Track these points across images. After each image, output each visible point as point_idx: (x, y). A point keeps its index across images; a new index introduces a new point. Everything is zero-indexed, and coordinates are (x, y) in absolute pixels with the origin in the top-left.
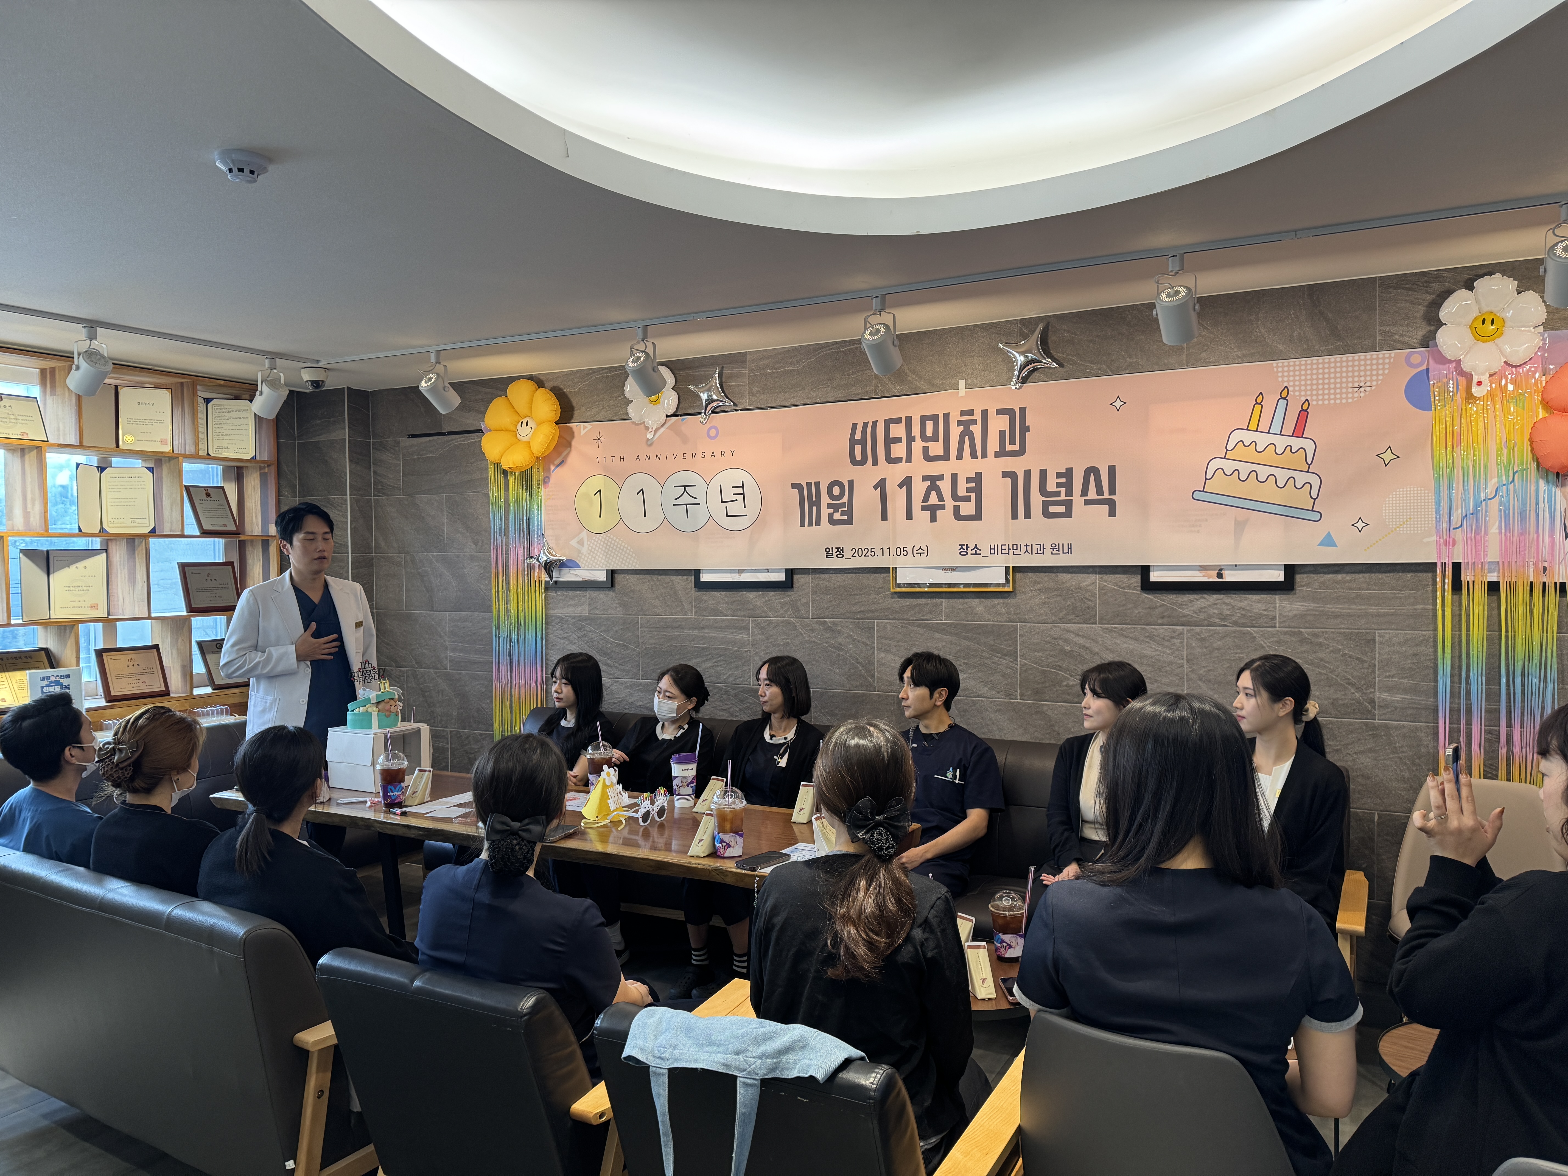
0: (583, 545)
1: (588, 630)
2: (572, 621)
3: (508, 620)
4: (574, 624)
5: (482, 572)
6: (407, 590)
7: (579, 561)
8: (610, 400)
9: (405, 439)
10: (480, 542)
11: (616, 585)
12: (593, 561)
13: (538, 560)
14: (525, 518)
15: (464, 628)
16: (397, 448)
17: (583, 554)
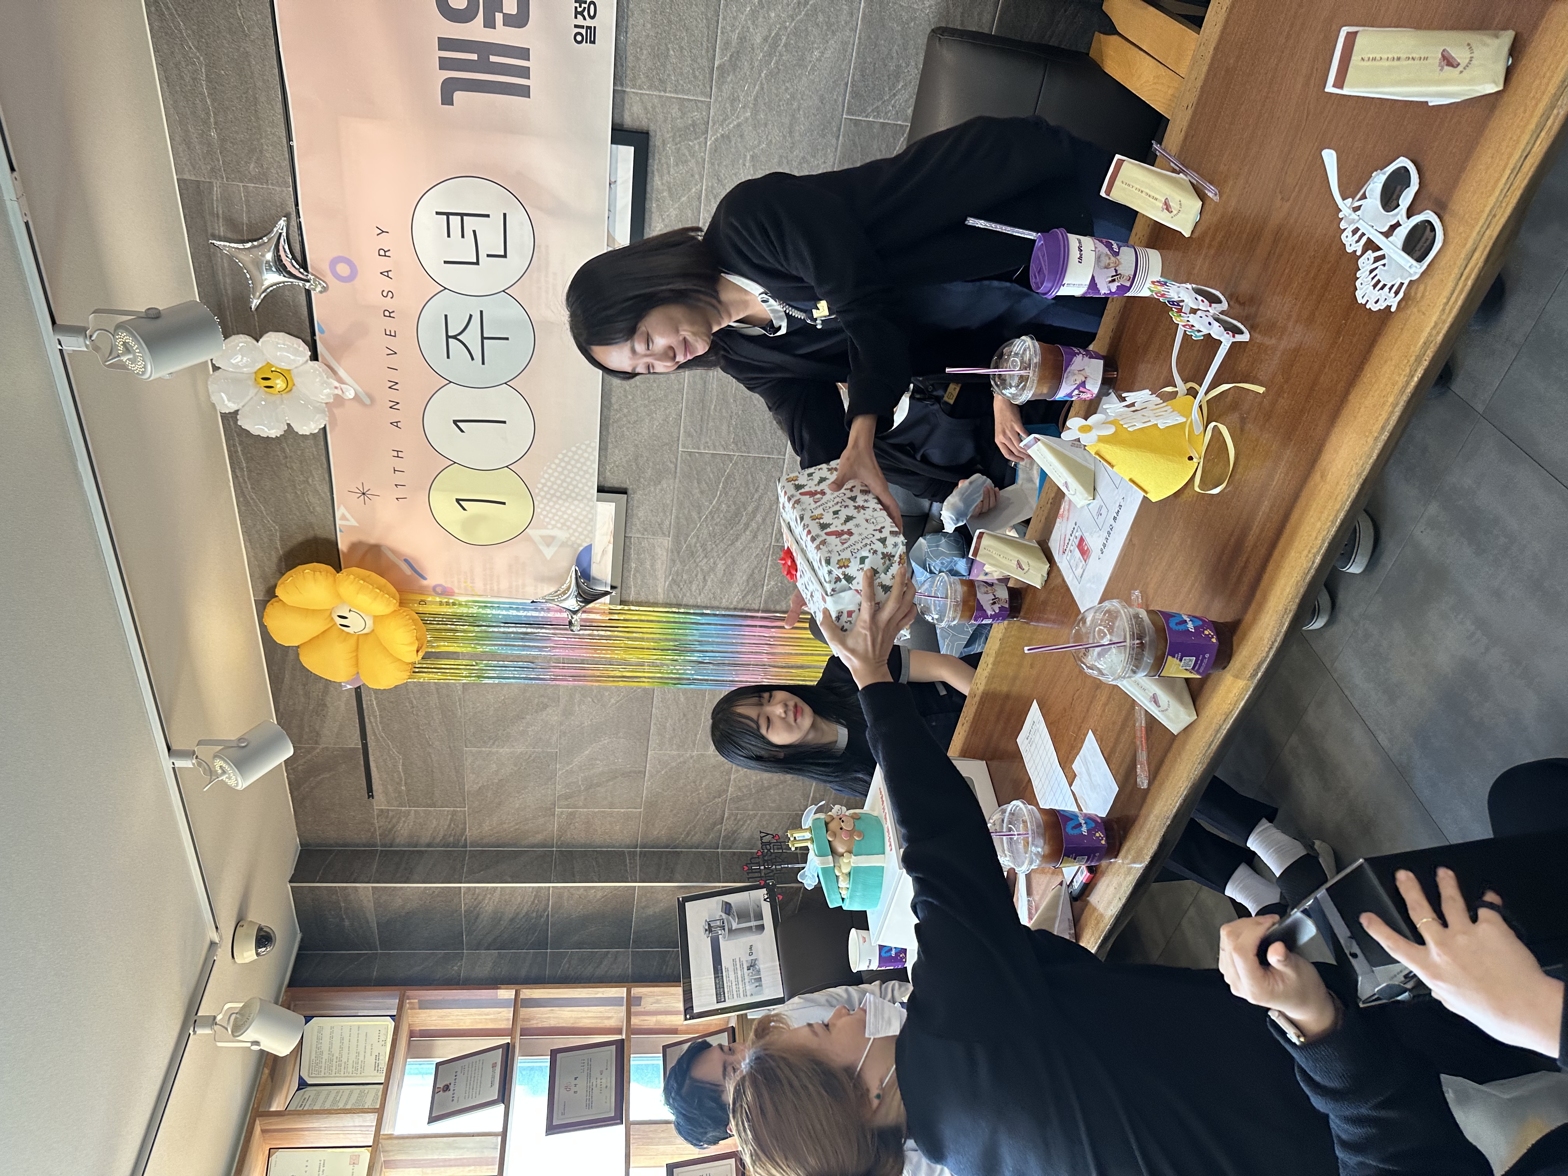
0: (553, 538)
1: (694, 540)
2: (678, 565)
3: (667, 665)
4: (683, 563)
5: (590, 699)
6: (612, 805)
7: (580, 545)
8: (292, 468)
9: (374, 801)
10: (542, 699)
11: (624, 486)
12: (582, 521)
13: (575, 612)
14: (502, 630)
15: (674, 730)
16: (391, 814)
17: (569, 539)
